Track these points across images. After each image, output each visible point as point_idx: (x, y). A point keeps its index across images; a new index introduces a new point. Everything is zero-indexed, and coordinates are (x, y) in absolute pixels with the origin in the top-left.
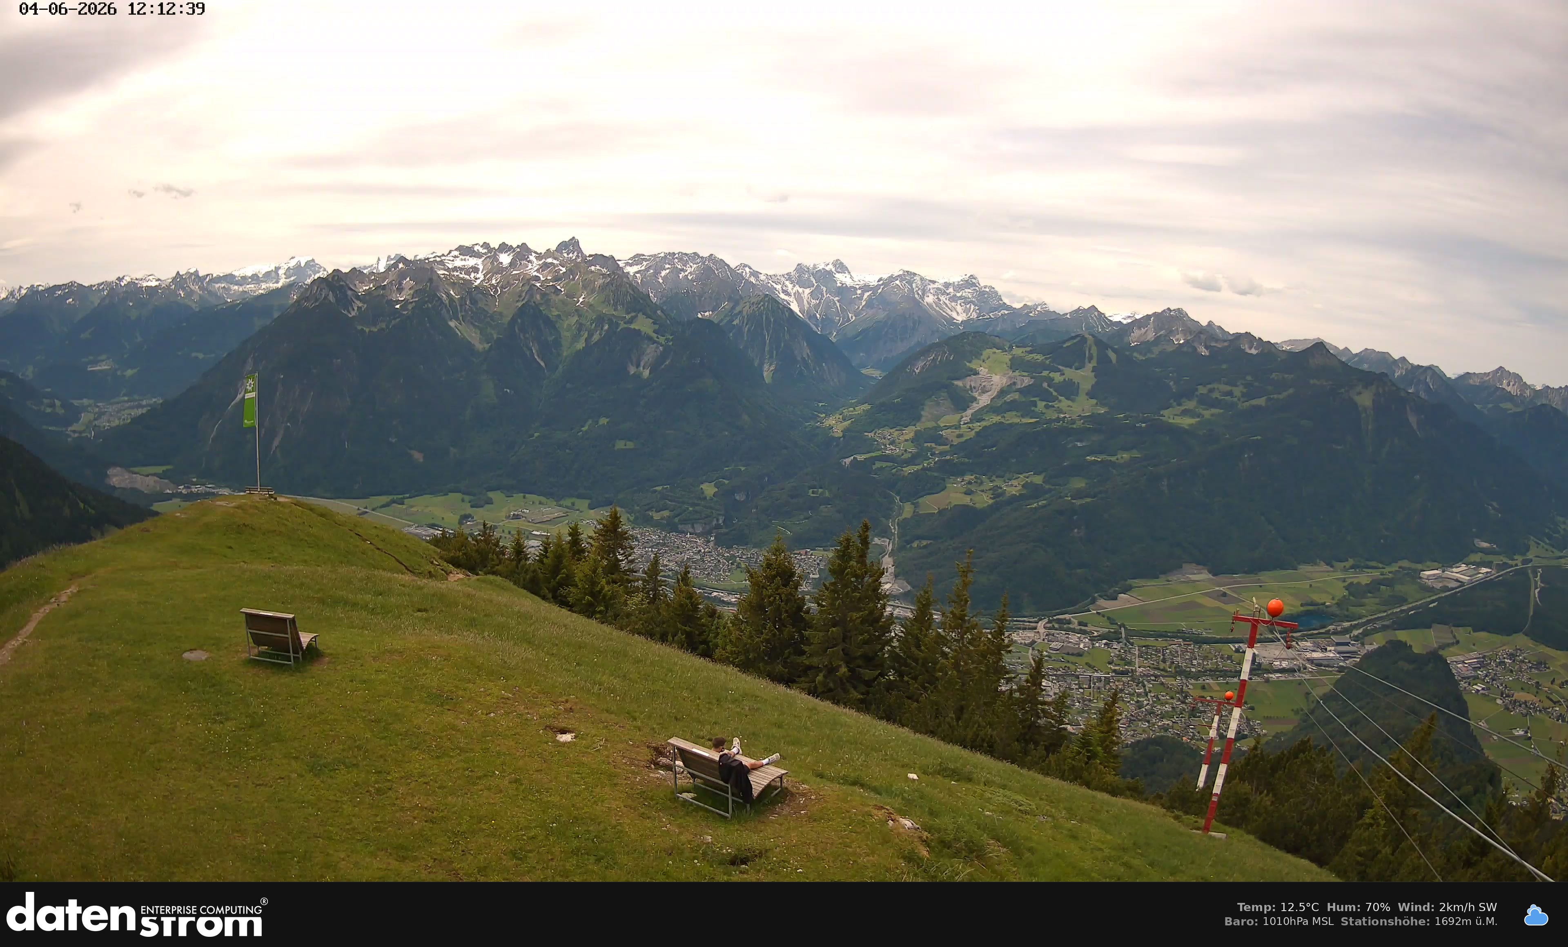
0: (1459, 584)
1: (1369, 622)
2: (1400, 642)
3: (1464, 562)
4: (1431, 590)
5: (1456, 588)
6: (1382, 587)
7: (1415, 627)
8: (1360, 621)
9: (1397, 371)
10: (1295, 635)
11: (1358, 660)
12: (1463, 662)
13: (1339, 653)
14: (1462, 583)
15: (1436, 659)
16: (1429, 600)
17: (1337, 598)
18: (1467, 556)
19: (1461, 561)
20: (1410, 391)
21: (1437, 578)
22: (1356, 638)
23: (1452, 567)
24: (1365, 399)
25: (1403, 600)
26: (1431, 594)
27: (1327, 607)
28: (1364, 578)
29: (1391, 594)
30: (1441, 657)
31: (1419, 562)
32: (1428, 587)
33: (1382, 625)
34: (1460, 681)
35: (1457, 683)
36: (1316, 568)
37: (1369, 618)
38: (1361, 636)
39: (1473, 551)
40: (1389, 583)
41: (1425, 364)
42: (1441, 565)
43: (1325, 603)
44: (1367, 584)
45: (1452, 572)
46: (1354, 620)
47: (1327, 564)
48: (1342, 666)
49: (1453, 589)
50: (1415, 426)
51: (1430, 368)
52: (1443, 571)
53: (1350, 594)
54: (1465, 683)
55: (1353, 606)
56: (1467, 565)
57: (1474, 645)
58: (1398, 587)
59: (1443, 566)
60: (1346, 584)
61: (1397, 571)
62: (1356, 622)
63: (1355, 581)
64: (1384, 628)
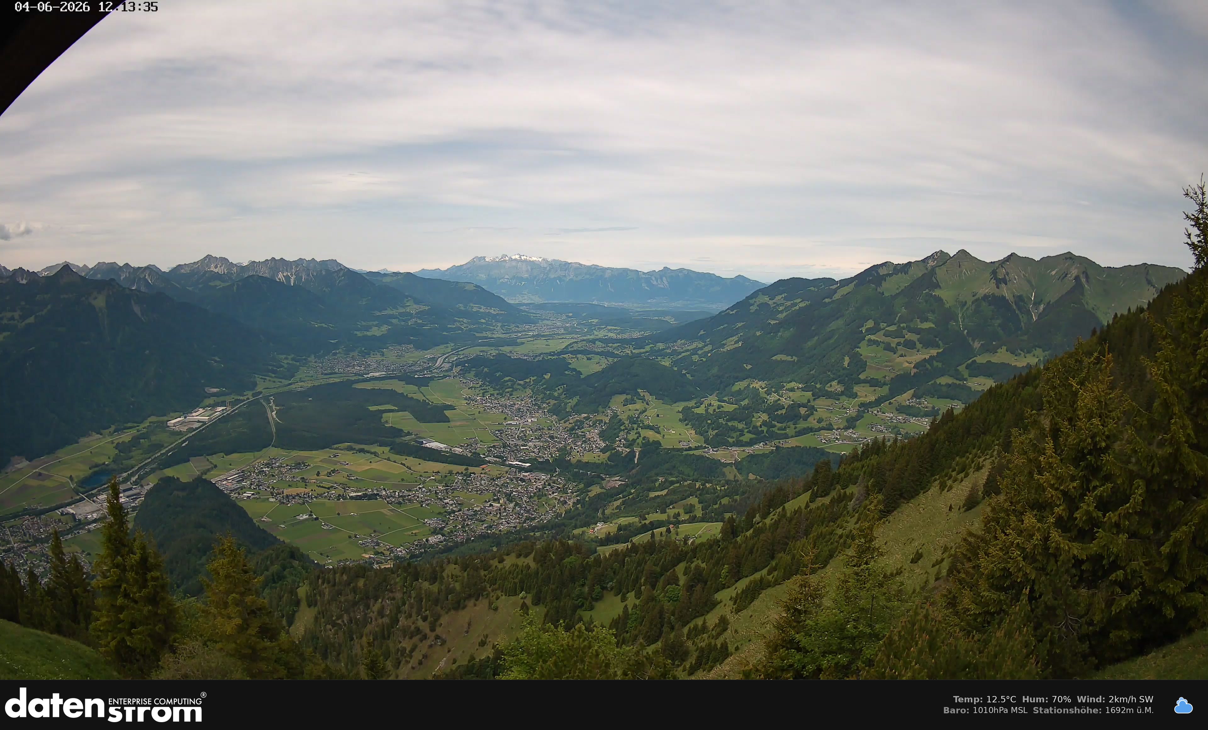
0: (201, 424)
1: (139, 469)
2: (170, 477)
3: (200, 406)
4: (180, 433)
5: (200, 427)
6: (141, 440)
7: (178, 463)
8: (134, 470)
9: (122, 275)
10: (93, 492)
11: (143, 498)
12: (226, 479)
13: (127, 497)
14: (204, 423)
15: (201, 482)
16: (180, 441)
17: (111, 457)
18: (202, 401)
19: (197, 406)
20: (133, 288)
21: (182, 423)
22: (136, 483)
23: (191, 413)
24: (100, 302)
25: (160, 446)
26: (182, 436)
27: (107, 465)
28: (126, 437)
29: (150, 444)
30: (205, 480)
31: (164, 415)
32: (177, 432)
33: (151, 468)
34: (230, 493)
35: (228, 496)
36: (91, 438)
37: (140, 465)
38: (138, 481)
39: (206, 397)
40: (144, 436)
41: (143, 265)
42: (182, 413)
43: (105, 462)
44: (129, 441)
45: (193, 416)
46: (130, 470)
47: (98, 433)
48: (134, 506)
49: (197, 429)
50: (139, 313)
51: (148, 268)
52: (185, 417)
53: (120, 451)
54: (235, 494)
55: (125, 460)
56: (204, 408)
57: (230, 465)
58: (153, 438)
59: (184, 414)
60: (115, 444)
61: (148, 426)
62: (131, 471)
63: (121, 441)
64: (153, 471)
